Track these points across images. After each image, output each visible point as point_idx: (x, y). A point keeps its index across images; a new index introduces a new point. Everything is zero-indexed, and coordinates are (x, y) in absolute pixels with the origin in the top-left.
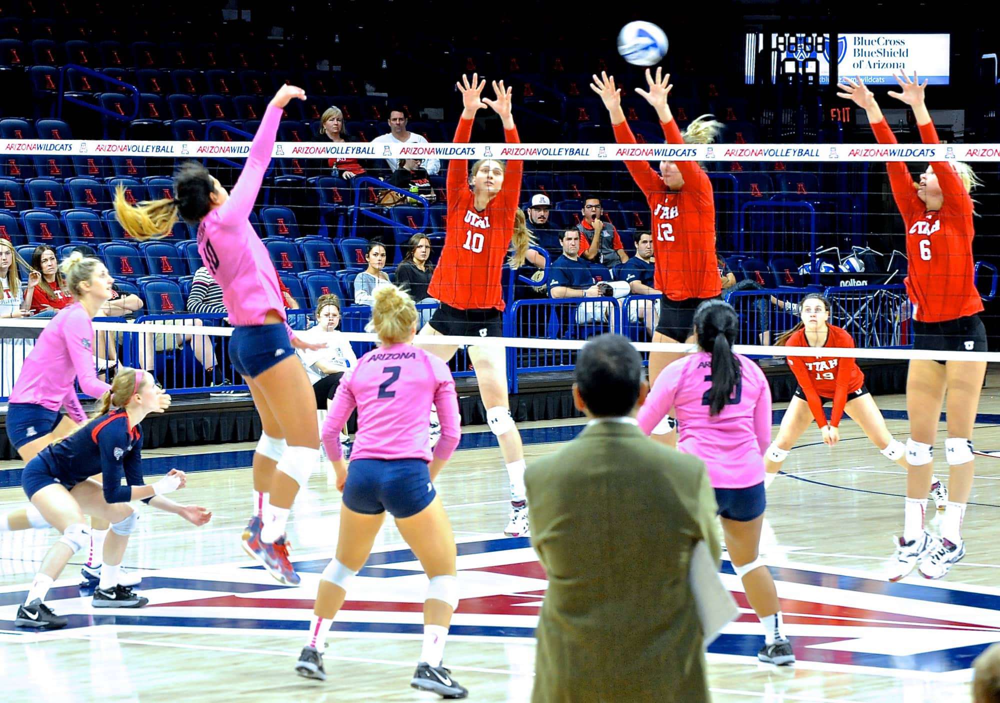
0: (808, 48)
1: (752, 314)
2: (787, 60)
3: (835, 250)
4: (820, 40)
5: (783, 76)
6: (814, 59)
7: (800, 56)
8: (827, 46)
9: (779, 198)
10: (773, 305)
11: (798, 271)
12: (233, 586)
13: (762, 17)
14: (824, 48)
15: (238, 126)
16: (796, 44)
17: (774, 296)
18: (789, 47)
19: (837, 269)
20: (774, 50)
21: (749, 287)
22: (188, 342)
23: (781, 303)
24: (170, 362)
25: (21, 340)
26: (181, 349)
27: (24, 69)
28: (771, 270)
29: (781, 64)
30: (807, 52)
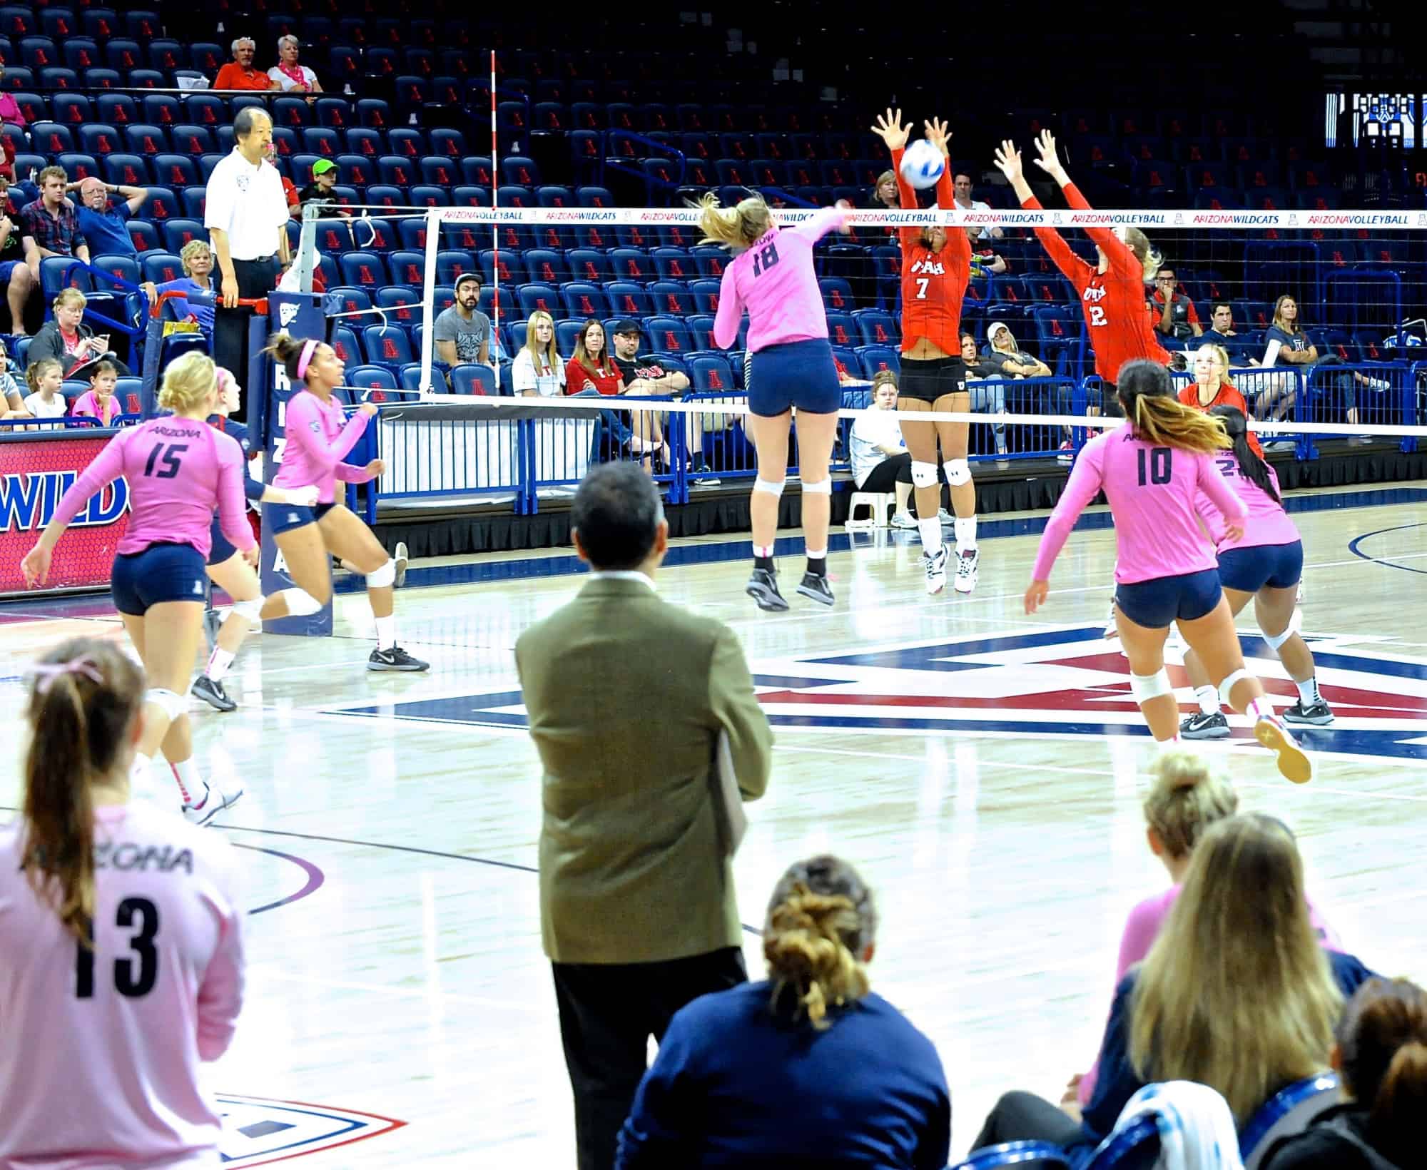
0: (1392, 110)
1: (1335, 391)
2: (1371, 121)
3: (1422, 323)
4: (1404, 101)
5: (1365, 139)
6: (1398, 121)
7: (1384, 117)
8: (1412, 107)
9: (1363, 267)
10: (1358, 383)
11: (1383, 345)
12: (785, 681)
13: (1340, 77)
14: (1408, 110)
15: (791, 193)
16: (1379, 105)
17: (1359, 371)
18: (1371, 109)
20: (1356, 111)
21: (1333, 362)
22: (738, 422)
23: (1366, 379)
24: (719, 443)
25: (562, 420)
26: (731, 429)
27: (563, 133)
28: (1355, 344)
29: (1363, 127)
30: (1390, 114)
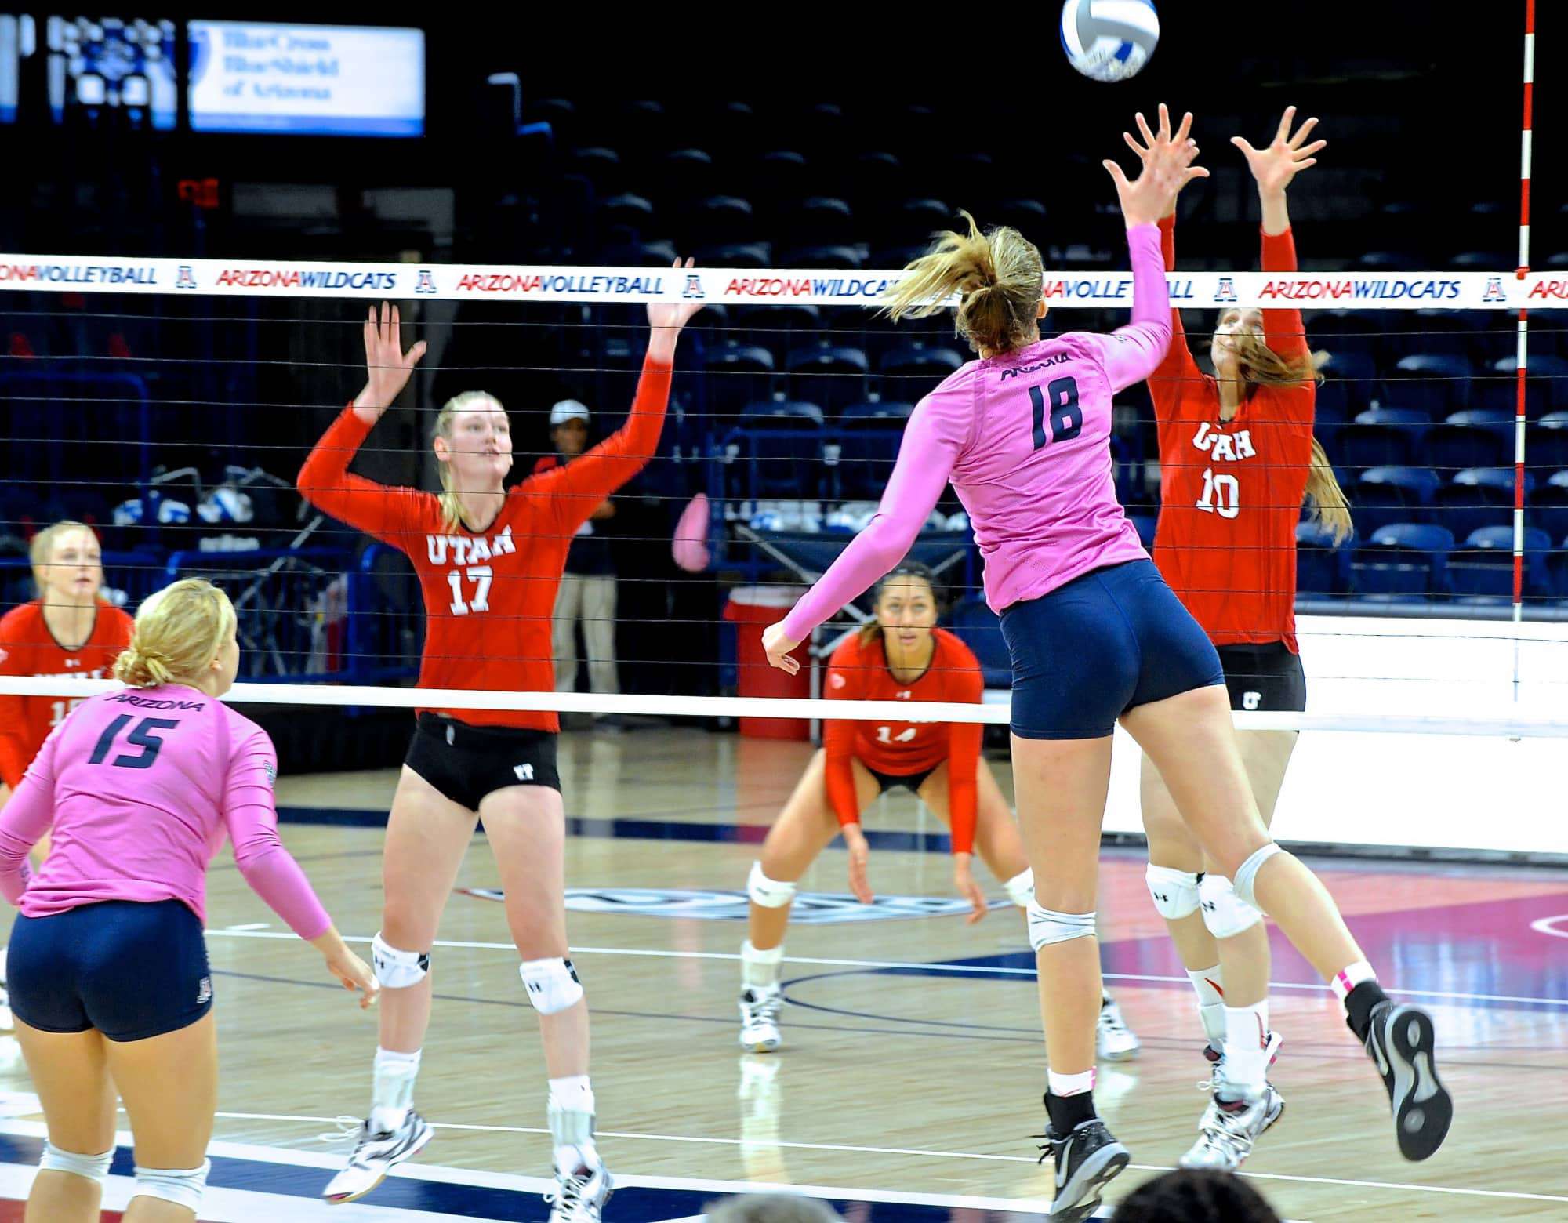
0: (128, 52)
2: (87, 74)
3: (191, 476)
5: (76, 110)
6: (139, 73)
8: (169, 48)
9: (71, 368)
14: (160, 52)
16: (102, 42)
19: (194, 517)
20: (56, 52)
29: (71, 84)
30: (126, 60)
